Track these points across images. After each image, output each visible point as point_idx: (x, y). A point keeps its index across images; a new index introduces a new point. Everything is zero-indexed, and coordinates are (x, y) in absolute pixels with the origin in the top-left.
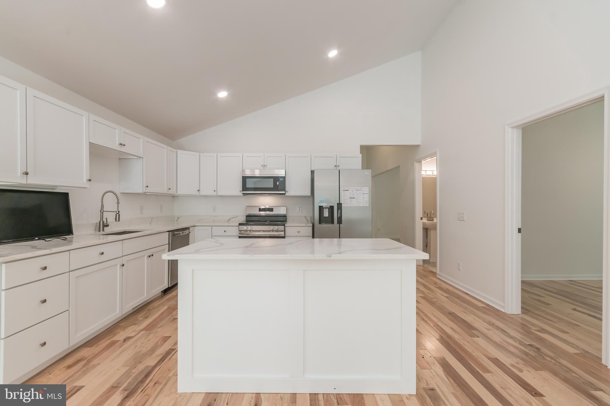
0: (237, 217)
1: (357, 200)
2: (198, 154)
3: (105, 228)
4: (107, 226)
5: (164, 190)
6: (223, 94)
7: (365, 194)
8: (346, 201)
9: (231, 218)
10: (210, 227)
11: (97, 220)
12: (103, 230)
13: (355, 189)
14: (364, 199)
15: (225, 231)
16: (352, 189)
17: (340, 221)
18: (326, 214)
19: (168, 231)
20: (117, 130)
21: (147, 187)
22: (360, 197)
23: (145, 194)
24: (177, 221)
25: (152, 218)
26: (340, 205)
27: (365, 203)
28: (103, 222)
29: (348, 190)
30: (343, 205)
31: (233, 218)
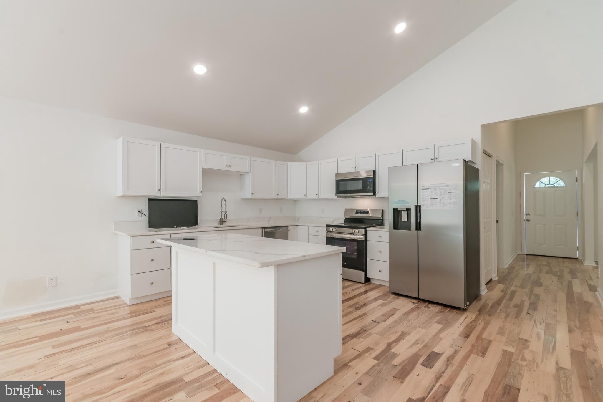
0: (339, 218)
1: (441, 200)
2: (304, 163)
3: (224, 223)
4: (225, 222)
5: (273, 196)
6: (304, 110)
7: (452, 194)
8: (425, 202)
9: (335, 220)
10: (306, 227)
11: (219, 217)
12: (222, 224)
13: (439, 187)
14: (451, 199)
15: (317, 231)
16: (435, 187)
17: (418, 227)
18: (404, 218)
19: (262, 228)
20: (225, 157)
21: (253, 194)
22: (444, 197)
23: (251, 199)
24: (298, 220)
25: (270, 218)
26: (418, 208)
27: (452, 205)
28: (222, 219)
29: (429, 189)
30: (422, 208)
31: (336, 220)
